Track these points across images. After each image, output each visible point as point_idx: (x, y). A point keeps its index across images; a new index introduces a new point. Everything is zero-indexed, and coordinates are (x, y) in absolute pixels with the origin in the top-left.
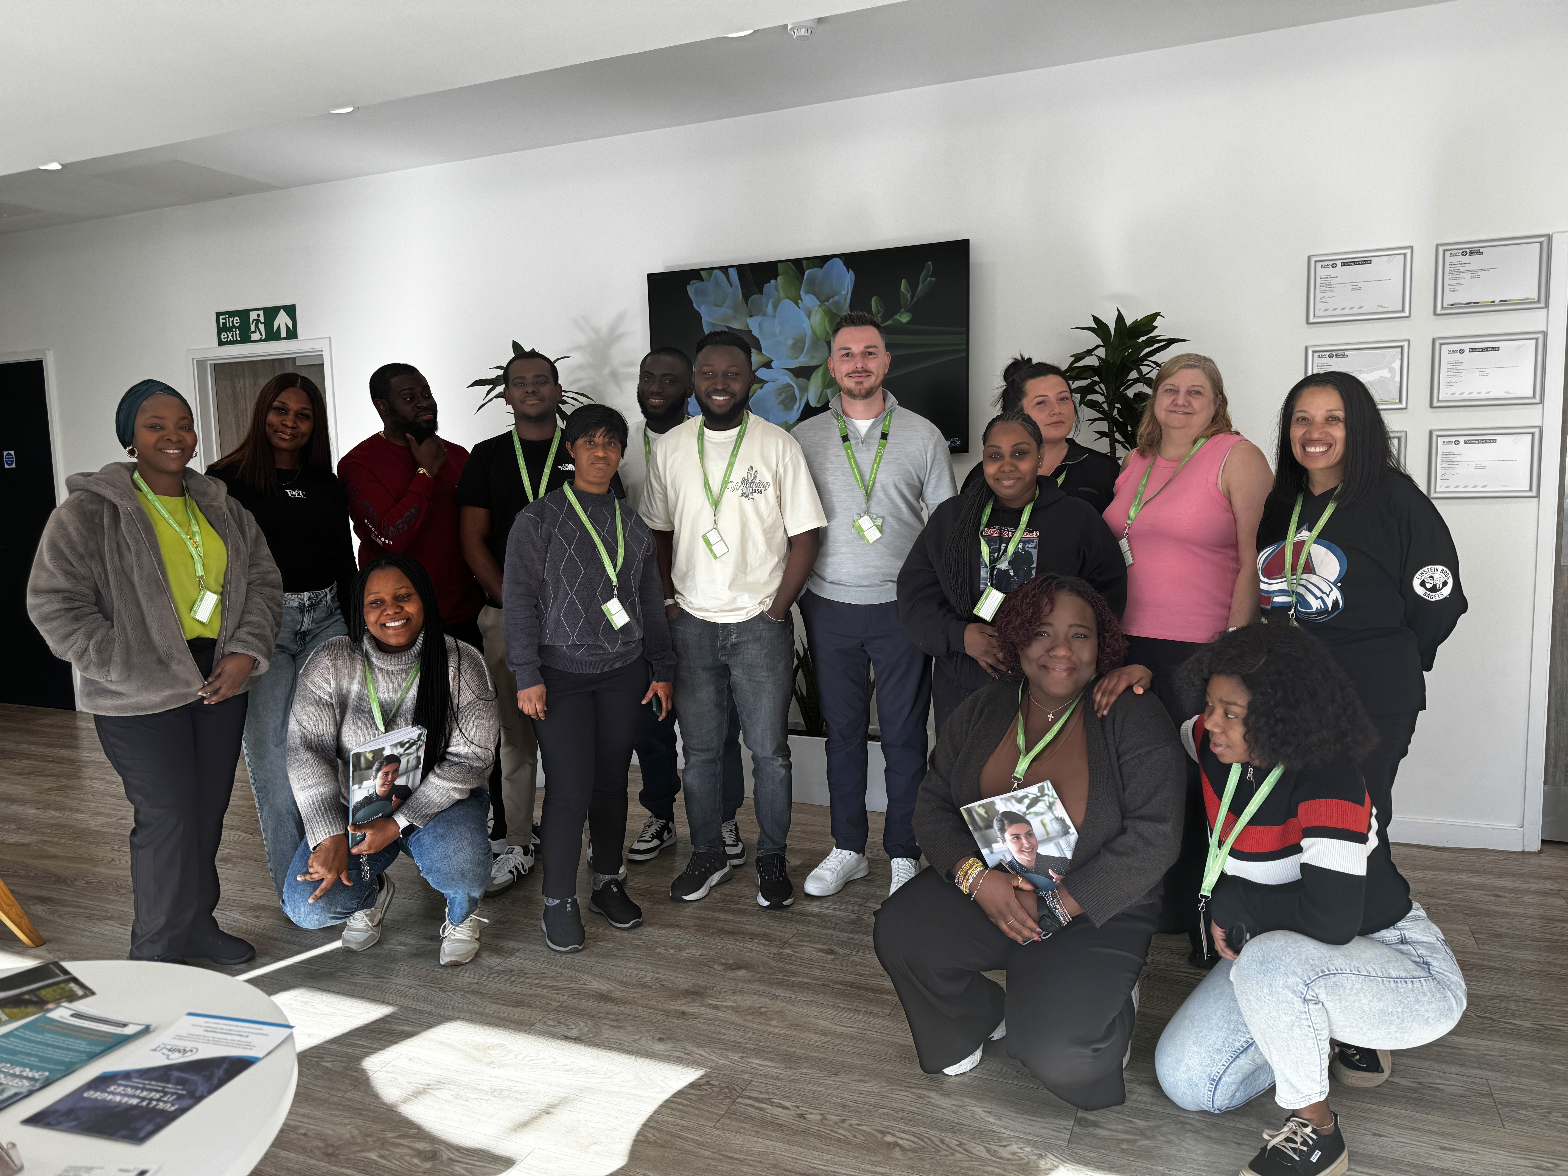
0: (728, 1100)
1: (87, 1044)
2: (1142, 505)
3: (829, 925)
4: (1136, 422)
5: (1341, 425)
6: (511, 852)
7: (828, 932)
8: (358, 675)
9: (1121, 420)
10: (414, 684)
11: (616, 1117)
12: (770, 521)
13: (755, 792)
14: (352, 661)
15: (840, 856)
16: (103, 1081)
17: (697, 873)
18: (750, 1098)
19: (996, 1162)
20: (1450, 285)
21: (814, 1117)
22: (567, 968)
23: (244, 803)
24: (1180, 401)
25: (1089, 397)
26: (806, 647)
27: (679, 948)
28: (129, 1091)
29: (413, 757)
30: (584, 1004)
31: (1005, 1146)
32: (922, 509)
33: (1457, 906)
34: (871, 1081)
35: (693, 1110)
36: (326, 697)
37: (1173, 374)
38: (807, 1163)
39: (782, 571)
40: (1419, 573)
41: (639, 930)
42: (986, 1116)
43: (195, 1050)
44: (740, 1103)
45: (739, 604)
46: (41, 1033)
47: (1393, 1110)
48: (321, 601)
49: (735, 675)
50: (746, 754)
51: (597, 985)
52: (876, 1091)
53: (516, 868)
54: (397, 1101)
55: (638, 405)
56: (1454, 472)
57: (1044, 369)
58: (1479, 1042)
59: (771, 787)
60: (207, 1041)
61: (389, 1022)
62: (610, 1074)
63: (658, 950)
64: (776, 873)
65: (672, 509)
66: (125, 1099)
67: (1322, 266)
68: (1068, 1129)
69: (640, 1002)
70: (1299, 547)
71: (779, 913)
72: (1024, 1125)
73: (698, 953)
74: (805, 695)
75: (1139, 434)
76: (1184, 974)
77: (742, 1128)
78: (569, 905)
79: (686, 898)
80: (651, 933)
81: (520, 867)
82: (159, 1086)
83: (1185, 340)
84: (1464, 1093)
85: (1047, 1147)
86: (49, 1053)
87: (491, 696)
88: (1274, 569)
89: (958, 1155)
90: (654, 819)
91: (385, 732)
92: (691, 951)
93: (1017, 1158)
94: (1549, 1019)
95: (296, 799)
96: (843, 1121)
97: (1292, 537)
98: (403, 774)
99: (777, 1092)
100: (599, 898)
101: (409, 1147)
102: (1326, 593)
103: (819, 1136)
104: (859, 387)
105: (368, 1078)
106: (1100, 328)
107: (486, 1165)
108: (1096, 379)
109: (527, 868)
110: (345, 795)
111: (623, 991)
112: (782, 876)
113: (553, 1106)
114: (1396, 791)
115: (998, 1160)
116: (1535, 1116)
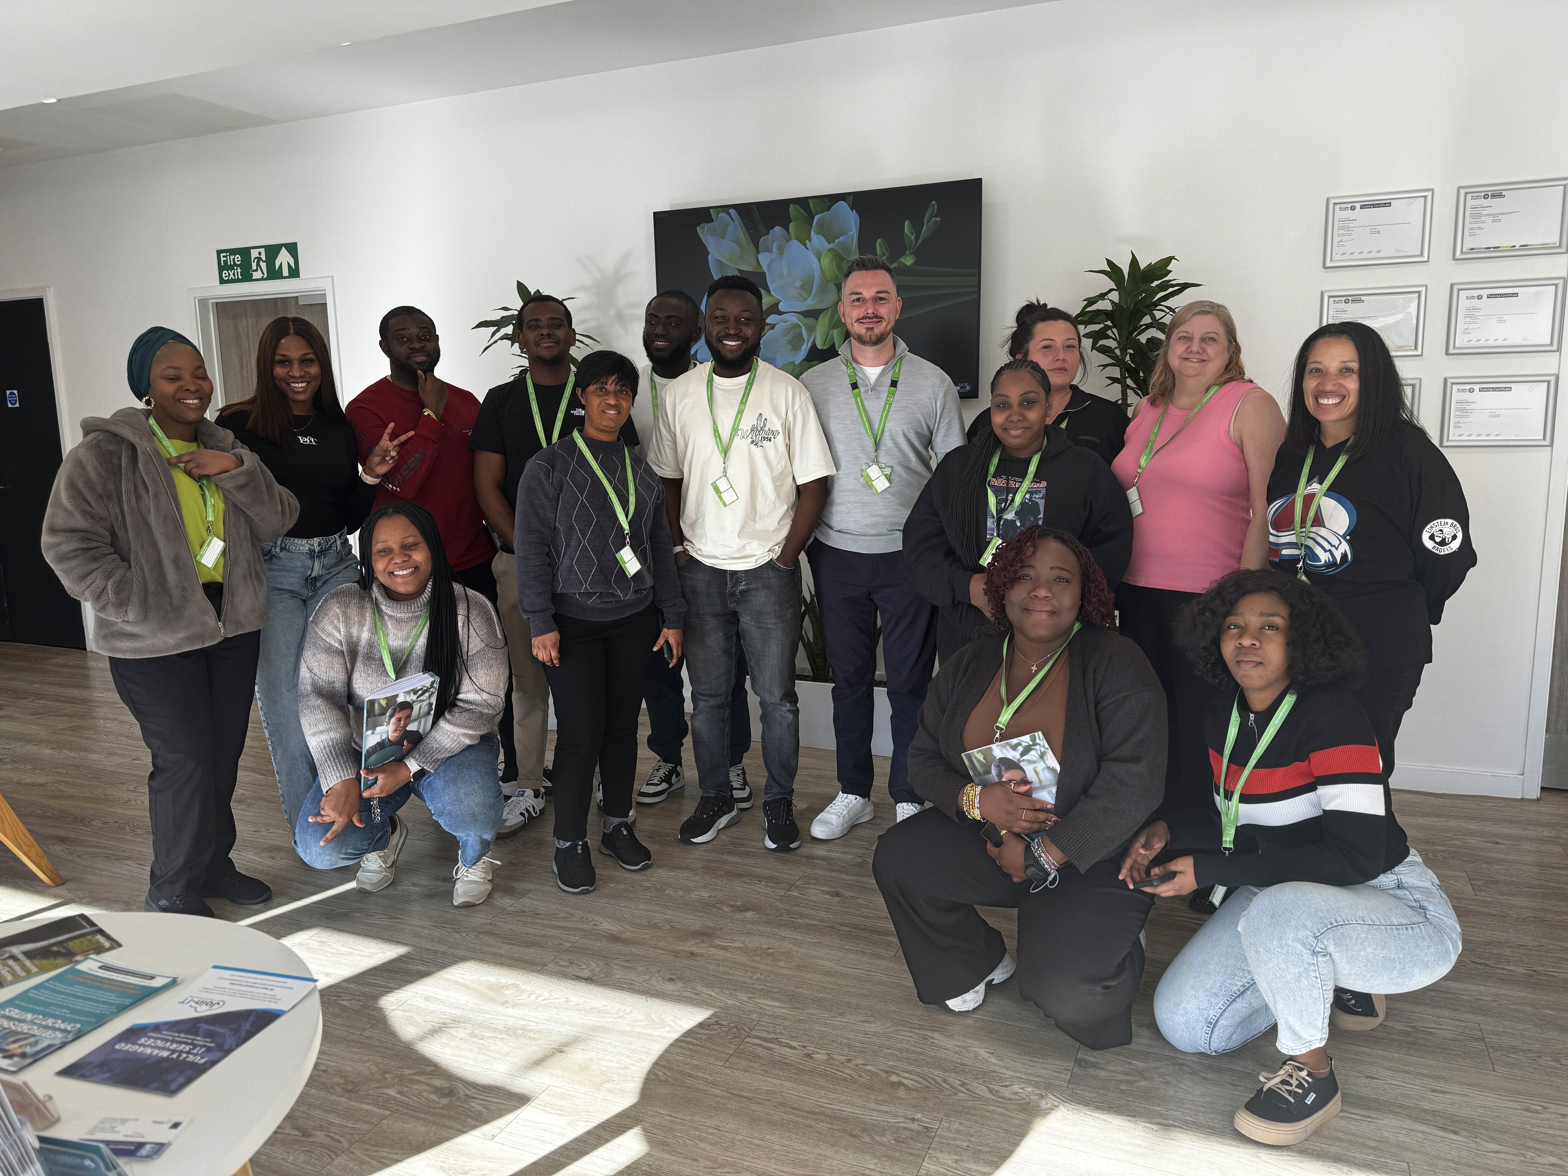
0: (737, 1040)
1: (117, 997)
2: (1153, 454)
3: (835, 868)
4: (1149, 371)
5: (1355, 377)
6: (522, 795)
7: (834, 874)
8: (368, 622)
9: (1133, 365)
10: (424, 632)
11: (628, 1056)
12: (779, 469)
13: (763, 738)
14: (362, 608)
15: (846, 800)
16: (133, 1033)
17: (705, 816)
18: (758, 1037)
19: (997, 1101)
20: (1472, 229)
21: (821, 1056)
22: (578, 909)
23: (257, 744)
24: (1195, 348)
25: (1101, 342)
26: (813, 593)
27: (689, 890)
28: (159, 1043)
29: (425, 703)
30: (596, 945)
31: (1006, 1086)
32: (931, 458)
33: (1455, 852)
34: (875, 1022)
35: (702, 1050)
36: (336, 645)
37: (1186, 321)
38: (814, 1102)
39: (791, 519)
40: (1429, 526)
41: (648, 872)
42: (989, 1057)
43: (221, 1003)
44: (748, 1043)
45: (749, 552)
46: (71, 985)
47: (1386, 1053)
48: (331, 547)
49: (743, 622)
50: (753, 701)
51: (607, 926)
52: (880, 1032)
53: (527, 811)
54: (414, 1039)
55: (644, 348)
56: (1468, 420)
57: (1056, 315)
58: (1472, 987)
59: (779, 732)
60: (233, 994)
61: (404, 962)
62: (621, 1014)
63: (667, 892)
64: (783, 816)
65: (682, 456)
66: (156, 1052)
67: (1341, 208)
68: (1068, 1070)
69: (650, 942)
70: (1309, 499)
71: (786, 856)
72: (1025, 1066)
73: (707, 895)
74: (812, 641)
75: (1151, 384)
76: (1184, 919)
77: (750, 1067)
78: (579, 847)
79: (695, 840)
80: (660, 875)
81: (531, 810)
82: (188, 1039)
83: (1200, 285)
84: (1457, 1037)
85: (1048, 1087)
86: (79, 1005)
87: (501, 644)
88: (1283, 522)
89: (961, 1095)
90: (662, 763)
91: (396, 679)
92: (699, 892)
93: (1018, 1098)
94: (1542, 965)
95: (309, 744)
96: (849, 1061)
97: (1302, 490)
98: (414, 720)
99: (784, 1032)
100: (609, 841)
101: (427, 1084)
102: (1334, 546)
103: (825, 1075)
104: (869, 333)
105: (385, 1017)
106: (1113, 271)
107: (502, 1101)
108: (1109, 323)
109: (537, 810)
110: (357, 740)
111: (633, 932)
112: (789, 820)
113: (566, 1045)
114: (1400, 743)
115: (1000, 1100)
116: (1525, 1060)
